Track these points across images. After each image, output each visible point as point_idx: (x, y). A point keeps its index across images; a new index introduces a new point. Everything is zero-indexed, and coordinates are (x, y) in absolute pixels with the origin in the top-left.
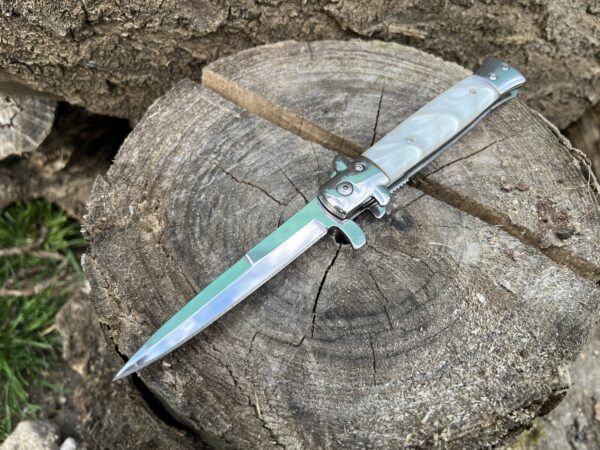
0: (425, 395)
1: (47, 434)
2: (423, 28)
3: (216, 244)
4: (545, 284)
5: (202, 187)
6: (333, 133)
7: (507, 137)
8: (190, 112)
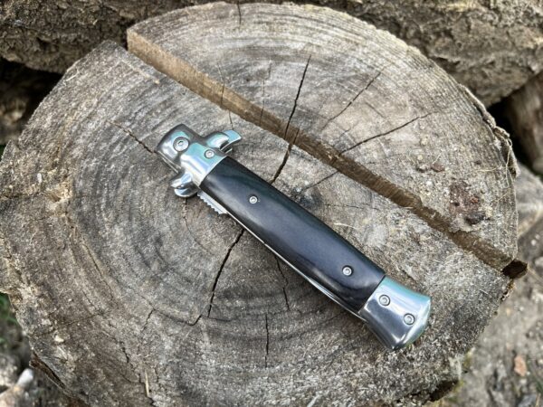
0: (313, 380)
1: (6, 365)
3: (122, 216)
4: (448, 271)
5: (112, 156)
6: (253, 103)
7: (430, 114)
8: (109, 77)
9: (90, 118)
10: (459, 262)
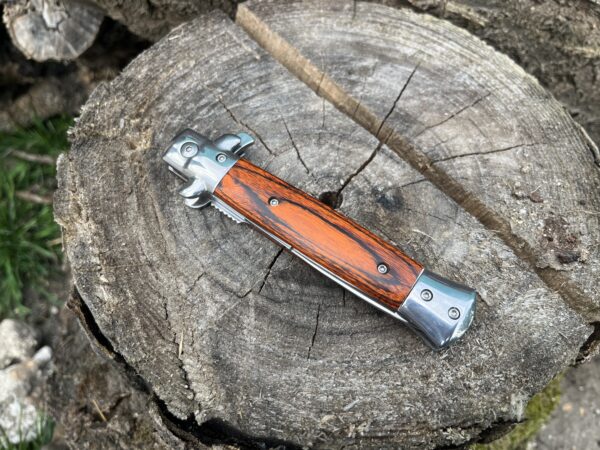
1: (27, 336)
2: (484, 14)
4: (527, 305)
5: (198, 118)
6: (350, 96)
7: (537, 143)
8: (211, 43)
10: (542, 299)
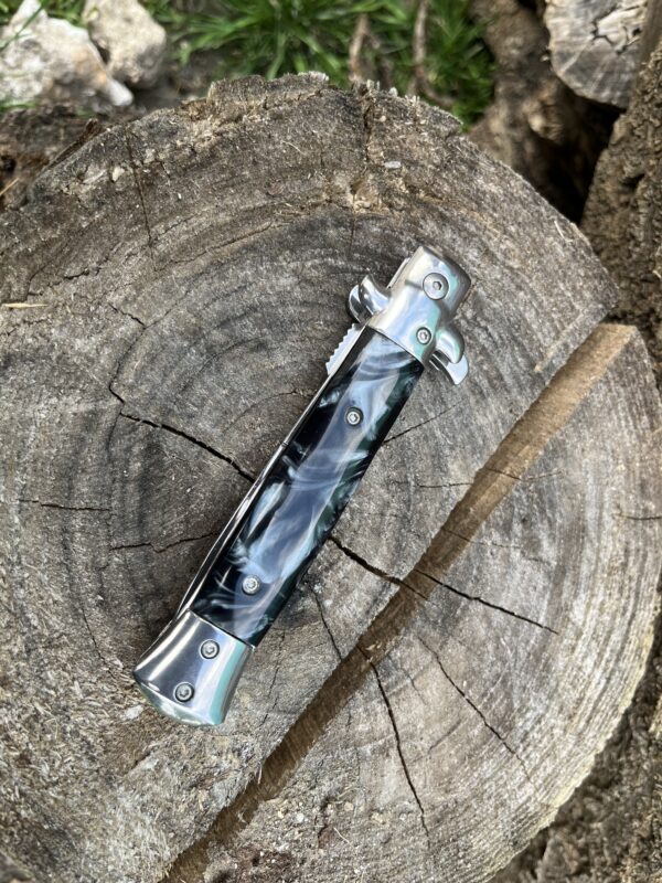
3: (310, 290)
4: (138, 831)
8: (556, 290)
9: (487, 253)
